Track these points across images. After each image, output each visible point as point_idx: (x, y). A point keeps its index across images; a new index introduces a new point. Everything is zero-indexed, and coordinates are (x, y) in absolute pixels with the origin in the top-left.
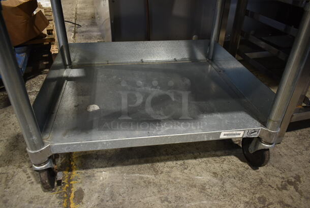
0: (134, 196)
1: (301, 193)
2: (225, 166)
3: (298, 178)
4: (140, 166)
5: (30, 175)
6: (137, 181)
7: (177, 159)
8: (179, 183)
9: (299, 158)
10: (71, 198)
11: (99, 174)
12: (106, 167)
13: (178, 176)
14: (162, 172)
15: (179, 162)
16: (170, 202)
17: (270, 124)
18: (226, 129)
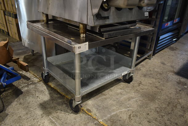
1: (143, 85)
2: (122, 86)
3: (141, 82)
4: (98, 95)
6: (102, 99)
8: (114, 95)
9: (137, 77)
10: (87, 112)
11: (88, 103)
13: (112, 93)
14: (107, 94)
17: (132, 67)
18: (123, 72)
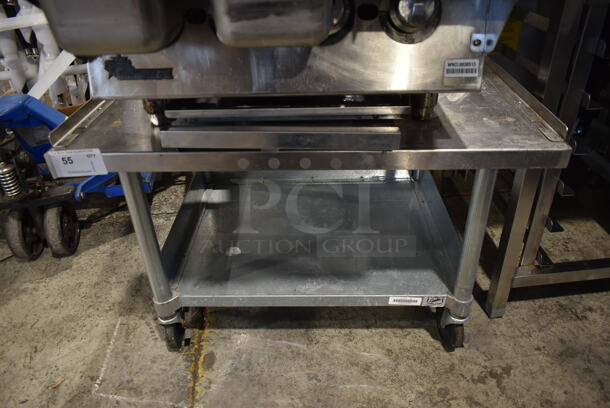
0: (276, 369)
1: (503, 390)
2: (407, 343)
4: (290, 331)
5: (154, 329)
7: (342, 327)
8: (337, 358)
10: (200, 362)
11: (236, 336)
12: (246, 328)
13: (338, 349)
14: (318, 342)
15: (344, 331)
16: (320, 381)
